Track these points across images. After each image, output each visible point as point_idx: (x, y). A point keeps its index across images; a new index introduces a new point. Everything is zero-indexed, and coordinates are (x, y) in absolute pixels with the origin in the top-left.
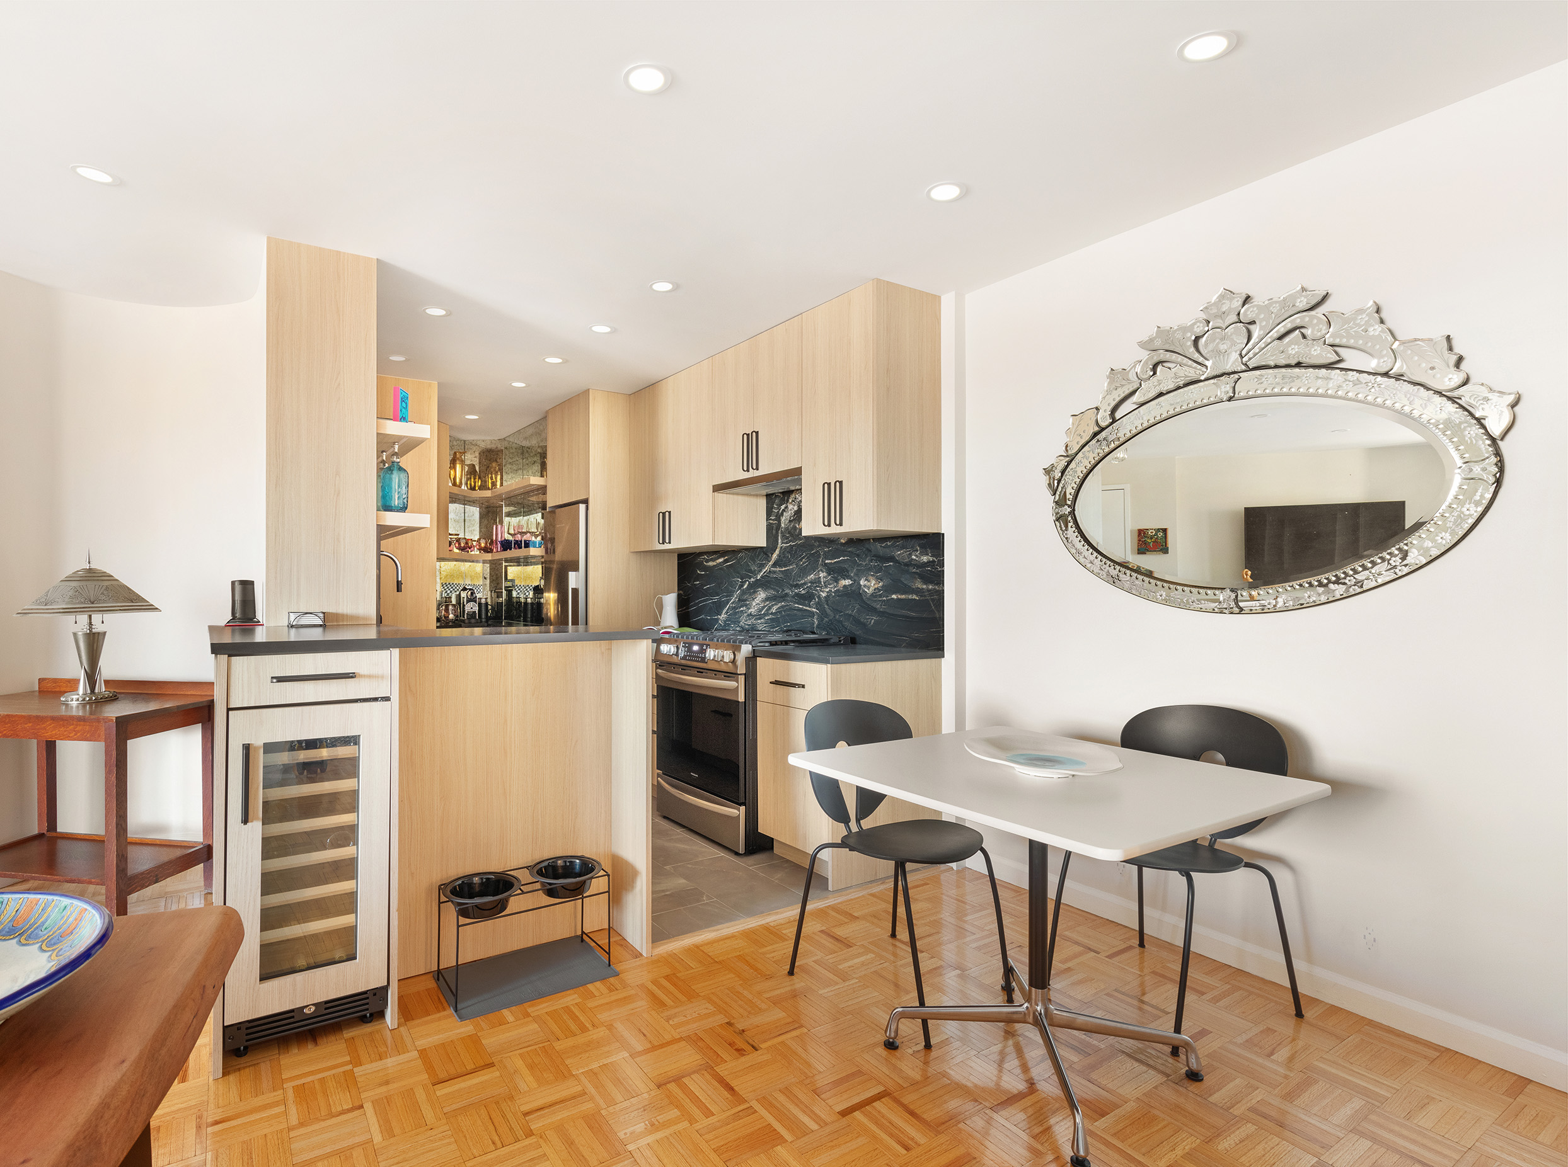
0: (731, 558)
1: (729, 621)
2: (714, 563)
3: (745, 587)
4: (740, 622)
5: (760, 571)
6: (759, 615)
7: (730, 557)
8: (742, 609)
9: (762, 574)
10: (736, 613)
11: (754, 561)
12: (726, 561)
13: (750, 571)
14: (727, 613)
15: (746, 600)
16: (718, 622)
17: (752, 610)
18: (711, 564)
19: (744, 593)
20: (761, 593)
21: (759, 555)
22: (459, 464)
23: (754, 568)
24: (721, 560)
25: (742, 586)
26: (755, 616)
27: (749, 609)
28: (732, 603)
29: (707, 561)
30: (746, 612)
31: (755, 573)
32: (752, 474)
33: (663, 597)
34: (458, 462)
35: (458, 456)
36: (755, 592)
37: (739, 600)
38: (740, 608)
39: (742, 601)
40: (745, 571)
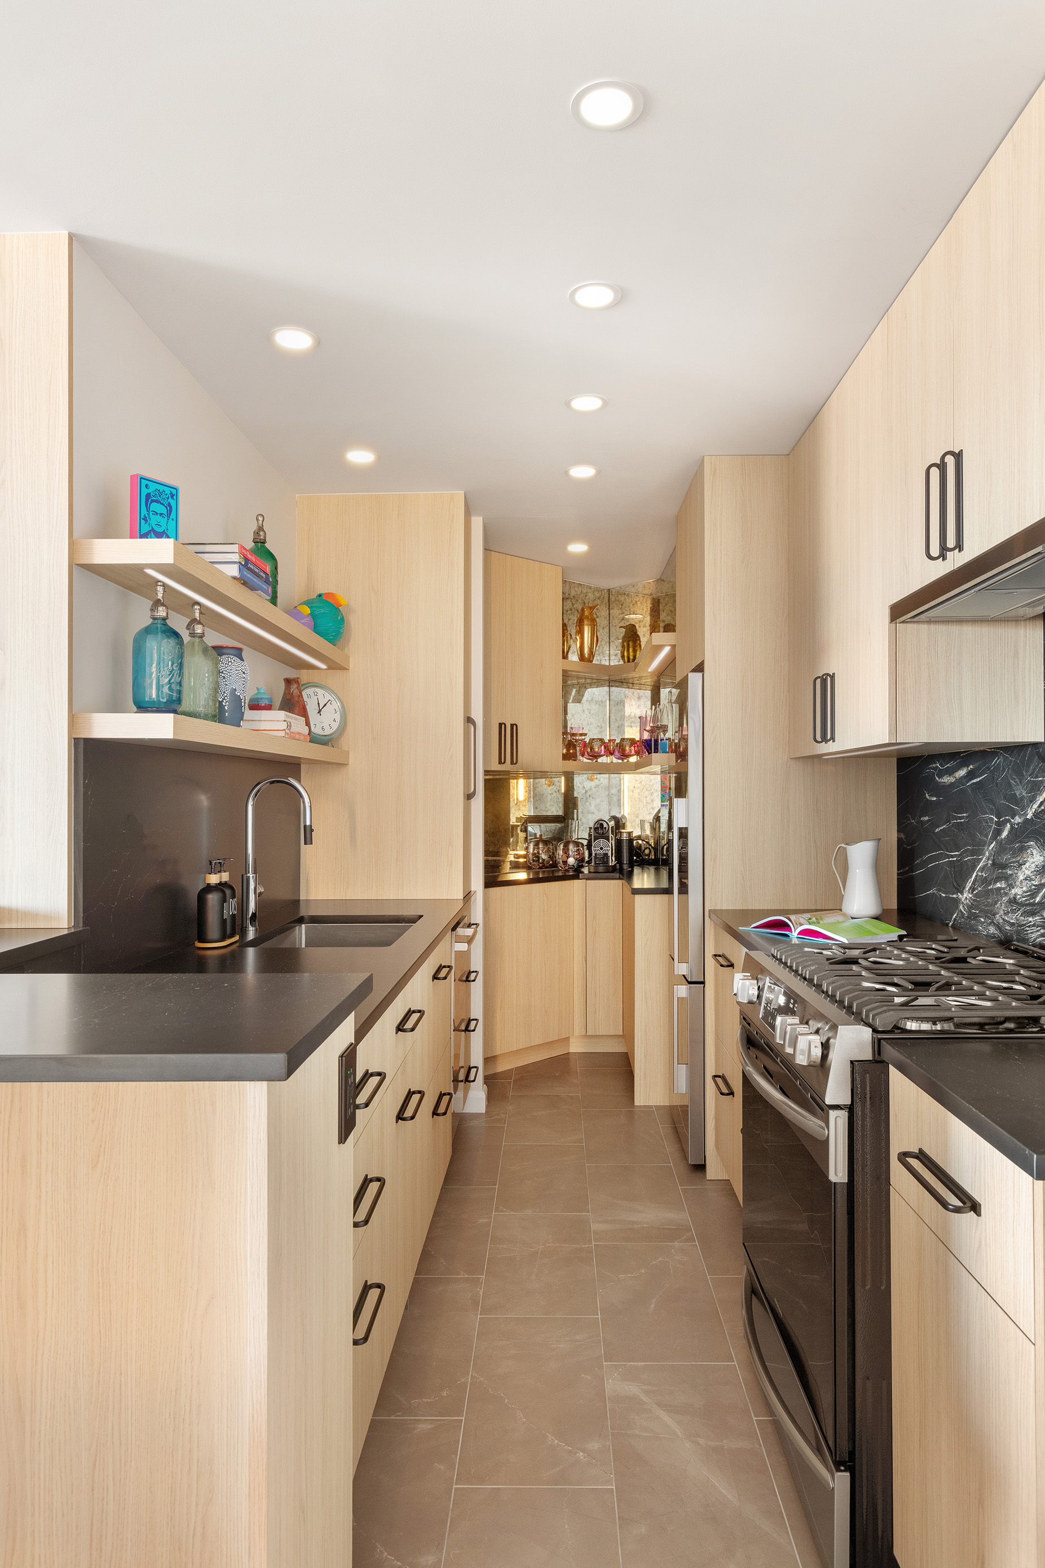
0: (979, 768)
1: (976, 907)
2: (952, 779)
3: (1005, 834)
4: (994, 915)
5: (1032, 800)
6: (1030, 904)
7: (977, 765)
8: (998, 885)
9: (1035, 806)
10: (987, 893)
11: (1020, 775)
12: (971, 775)
13: (1014, 799)
14: (972, 889)
15: (1004, 866)
16: (957, 907)
17: (1017, 891)
18: (947, 780)
19: (1001, 848)
20: (1035, 852)
21: (1030, 761)
22: (588, 625)
23: (1020, 792)
24: (962, 772)
25: (998, 832)
26: (1022, 904)
27: (1011, 886)
28: (982, 869)
29: (941, 774)
30: (1006, 894)
31: (1022, 804)
32: (956, 560)
33: (848, 847)
34: (586, 622)
35: (586, 613)
36: (1023, 849)
37: (994, 864)
38: (995, 882)
39: (1000, 869)
40: (1005, 798)
